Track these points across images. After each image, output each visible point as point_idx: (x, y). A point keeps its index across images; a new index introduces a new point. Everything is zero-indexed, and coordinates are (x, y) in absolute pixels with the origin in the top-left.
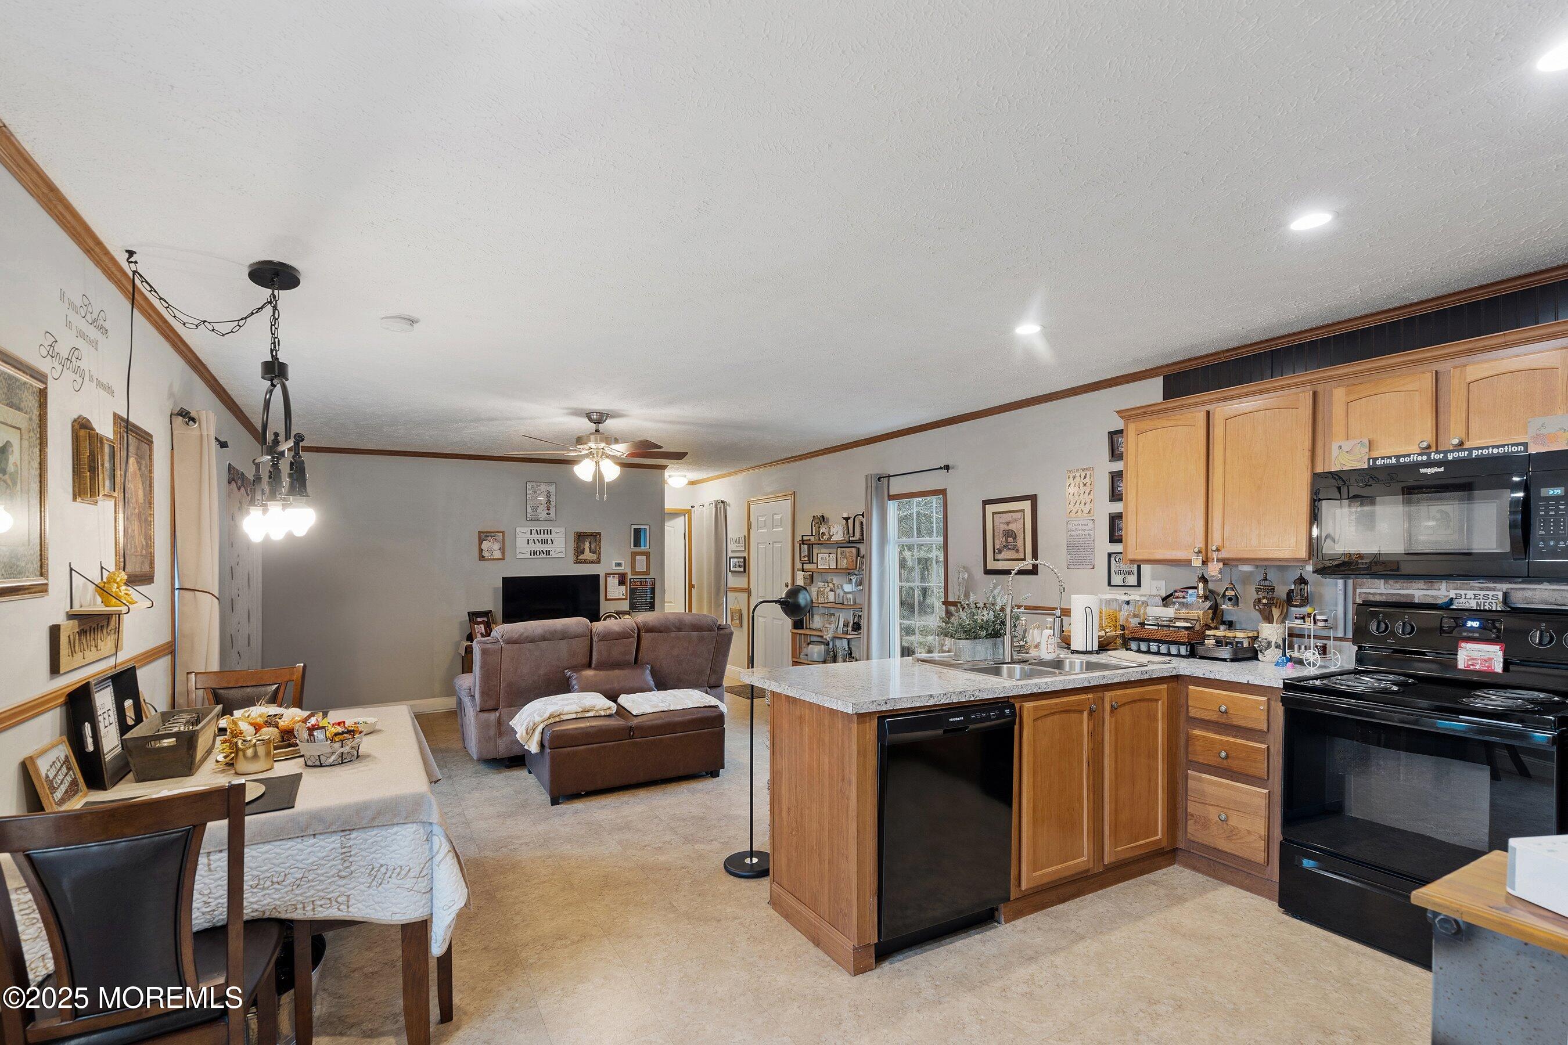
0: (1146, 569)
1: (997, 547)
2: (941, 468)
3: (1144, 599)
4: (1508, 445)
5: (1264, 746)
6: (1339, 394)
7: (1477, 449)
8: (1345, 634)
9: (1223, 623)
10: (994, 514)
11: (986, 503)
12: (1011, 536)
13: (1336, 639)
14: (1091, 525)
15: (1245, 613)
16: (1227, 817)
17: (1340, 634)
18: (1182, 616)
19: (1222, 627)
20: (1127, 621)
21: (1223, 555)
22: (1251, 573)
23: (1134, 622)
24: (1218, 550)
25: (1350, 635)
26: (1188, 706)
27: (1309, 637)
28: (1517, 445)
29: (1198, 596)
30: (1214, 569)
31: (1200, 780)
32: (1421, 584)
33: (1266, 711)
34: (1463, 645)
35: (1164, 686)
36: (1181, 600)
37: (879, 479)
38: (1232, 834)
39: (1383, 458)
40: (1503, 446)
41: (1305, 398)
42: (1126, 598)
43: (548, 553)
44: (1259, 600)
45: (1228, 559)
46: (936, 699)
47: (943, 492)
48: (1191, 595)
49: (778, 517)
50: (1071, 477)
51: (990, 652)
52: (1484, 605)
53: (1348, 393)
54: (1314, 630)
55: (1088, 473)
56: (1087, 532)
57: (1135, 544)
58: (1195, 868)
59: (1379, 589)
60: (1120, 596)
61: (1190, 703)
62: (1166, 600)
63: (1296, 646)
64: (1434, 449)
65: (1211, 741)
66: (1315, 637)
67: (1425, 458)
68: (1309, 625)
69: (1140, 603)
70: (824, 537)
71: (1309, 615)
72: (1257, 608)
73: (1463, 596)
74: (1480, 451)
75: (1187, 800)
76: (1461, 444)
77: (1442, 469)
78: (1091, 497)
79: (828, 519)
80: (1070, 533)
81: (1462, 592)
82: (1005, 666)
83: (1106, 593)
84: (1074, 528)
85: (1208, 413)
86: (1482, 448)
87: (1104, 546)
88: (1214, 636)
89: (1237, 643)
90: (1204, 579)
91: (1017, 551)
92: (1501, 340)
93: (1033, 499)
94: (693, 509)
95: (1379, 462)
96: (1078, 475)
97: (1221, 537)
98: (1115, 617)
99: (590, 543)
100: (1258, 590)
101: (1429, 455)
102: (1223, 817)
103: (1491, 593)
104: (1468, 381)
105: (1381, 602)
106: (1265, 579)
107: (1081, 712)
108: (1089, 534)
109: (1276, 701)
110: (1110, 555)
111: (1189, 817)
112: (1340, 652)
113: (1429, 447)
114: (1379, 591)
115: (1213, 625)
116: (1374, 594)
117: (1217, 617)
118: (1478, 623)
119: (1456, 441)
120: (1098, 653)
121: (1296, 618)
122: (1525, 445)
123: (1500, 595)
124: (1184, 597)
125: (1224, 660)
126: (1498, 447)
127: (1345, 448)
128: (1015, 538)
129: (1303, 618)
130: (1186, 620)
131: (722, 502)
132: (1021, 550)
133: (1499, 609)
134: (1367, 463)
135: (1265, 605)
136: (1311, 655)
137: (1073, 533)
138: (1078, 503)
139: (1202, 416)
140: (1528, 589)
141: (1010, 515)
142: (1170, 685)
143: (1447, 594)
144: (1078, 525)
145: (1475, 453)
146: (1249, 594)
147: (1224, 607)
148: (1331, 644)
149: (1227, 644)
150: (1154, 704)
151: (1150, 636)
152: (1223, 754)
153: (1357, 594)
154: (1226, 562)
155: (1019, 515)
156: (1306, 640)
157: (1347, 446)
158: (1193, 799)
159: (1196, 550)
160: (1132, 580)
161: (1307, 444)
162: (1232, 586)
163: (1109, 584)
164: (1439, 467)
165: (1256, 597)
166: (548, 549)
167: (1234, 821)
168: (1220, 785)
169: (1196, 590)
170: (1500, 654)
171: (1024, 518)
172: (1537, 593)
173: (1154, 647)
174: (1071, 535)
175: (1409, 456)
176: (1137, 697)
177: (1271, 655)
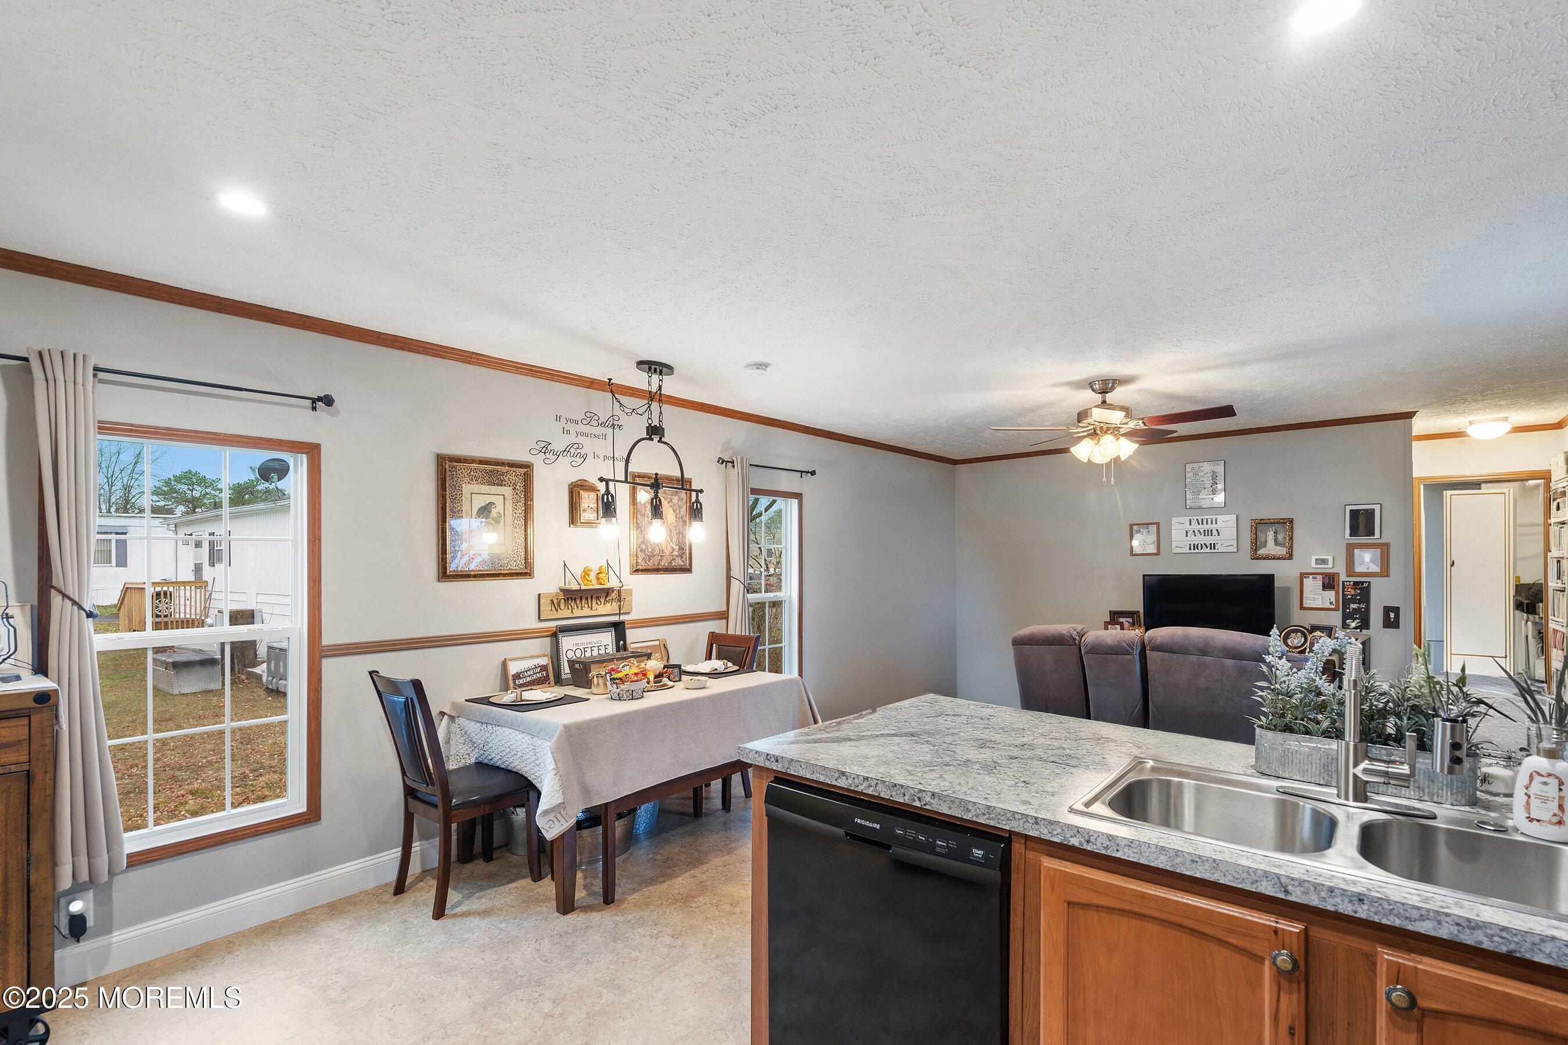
43: (1213, 546)
99: (1276, 533)
166: (1212, 542)
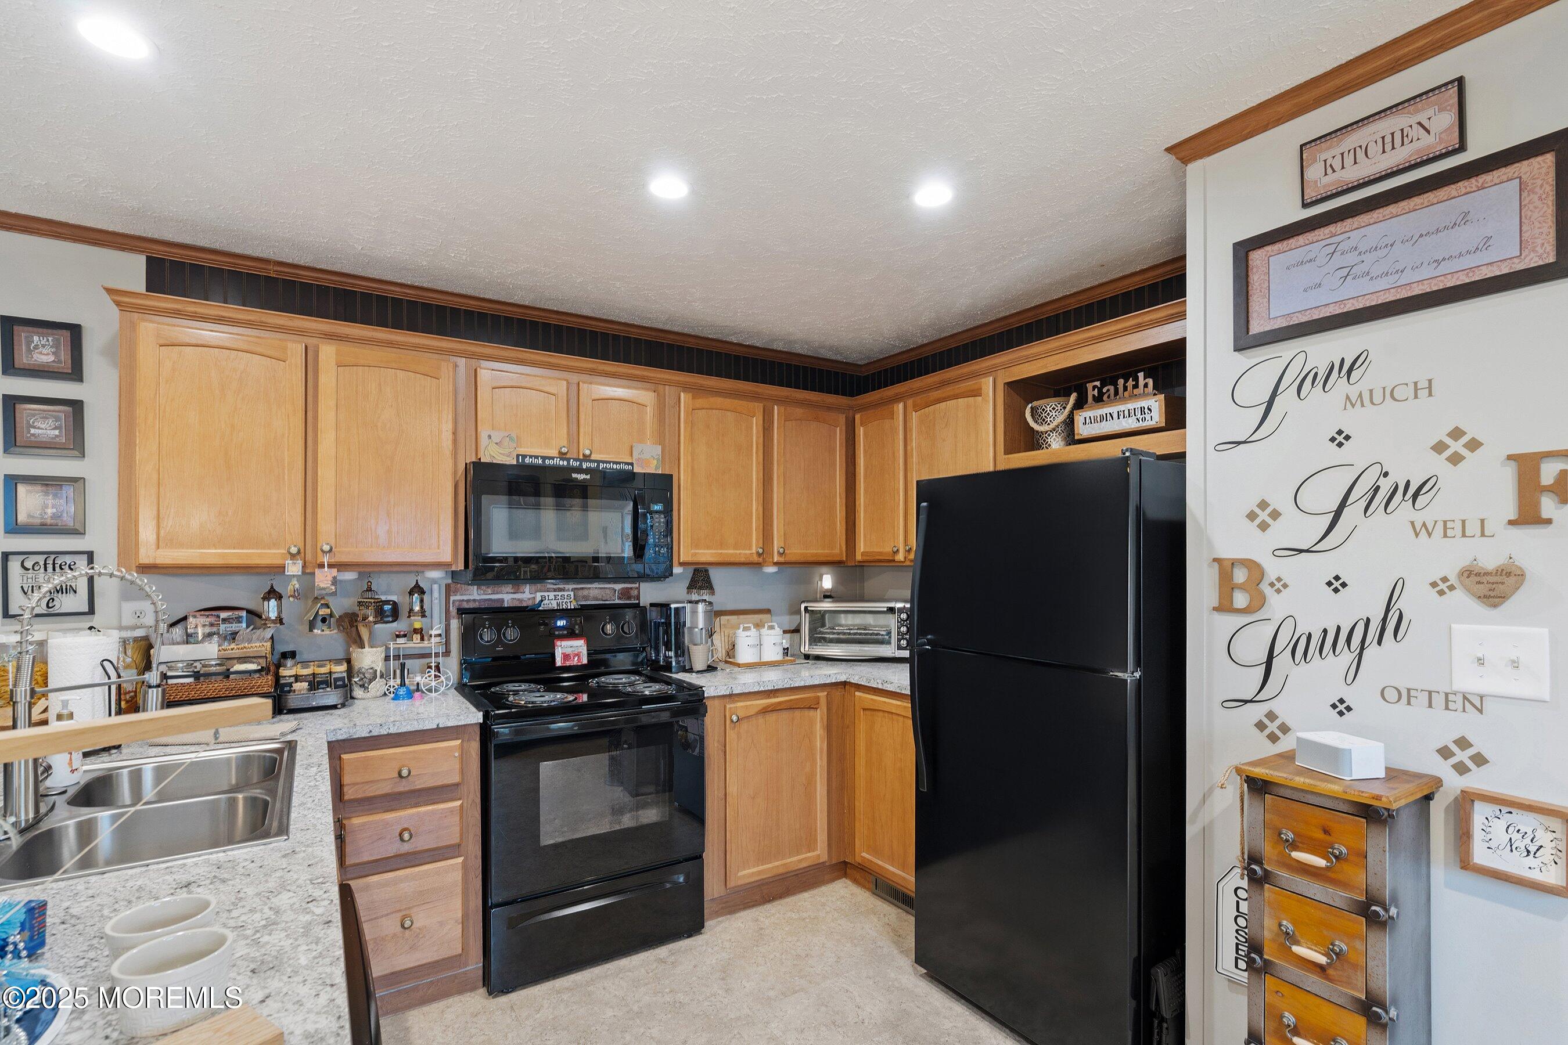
4: (623, 463)
5: (456, 804)
7: (602, 462)
16: (412, 922)
24: (330, 551)
28: (627, 464)
30: (324, 578)
32: (509, 588)
33: (461, 757)
34: (558, 643)
38: (419, 939)
39: (531, 457)
40: (619, 463)
45: (340, 564)
52: (562, 605)
59: (473, 595)
64: (568, 456)
67: (566, 463)
71: (417, 631)
73: (547, 597)
74: (605, 464)
77: (588, 477)
81: (546, 594)
86: (607, 462)
90: (275, 595)
92: (590, 366)
95: (527, 460)
100: (361, 604)
101: (568, 460)
102: (407, 923)
103: (566, 593)
104: (593, 398)
105: (474, 609)
106: (369, 589)
110: (7, 557)
113: (563, 453)
114: (472, 598)
116: (468, 601)
118: (565, 622)
121: (397, 636)
122: (632, 464)
123: (572, 594)
126: (616, 463)
127: (494, 439)
133: (573, 607)
134: (515, 459)
140: (585, 588)
143: (533, 596)
145: (601, 466)
153: (451, 602)
154: (341, 567)
157: (495, 436)
159: (293, 550)
160: (74, 603)
163: (6, 615)
164: (584, 474)
167: (420, 922)
170: (584, 647)
175: (553, 458)
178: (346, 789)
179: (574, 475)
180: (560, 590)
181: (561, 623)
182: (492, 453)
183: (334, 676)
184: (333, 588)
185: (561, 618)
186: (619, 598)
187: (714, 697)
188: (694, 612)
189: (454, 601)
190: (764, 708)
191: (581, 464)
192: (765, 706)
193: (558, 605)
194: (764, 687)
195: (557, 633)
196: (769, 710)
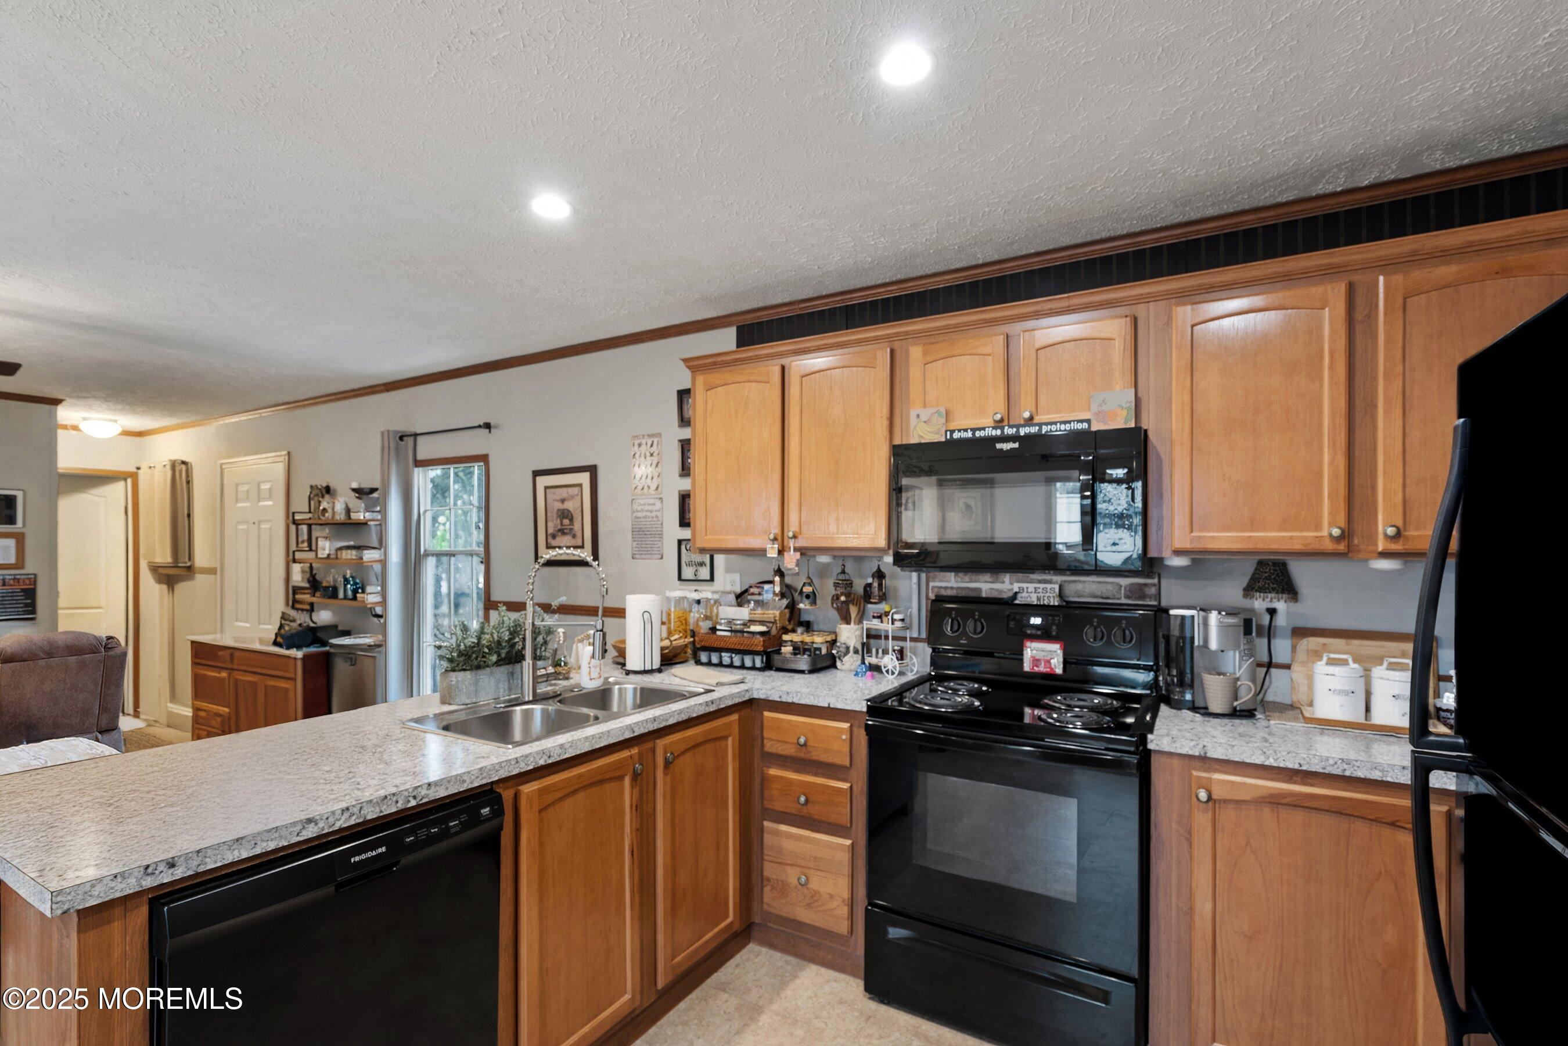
0: (719, 559)
1: (551, 531)
2: (480, 426)
3: (716, 596)
4: (1074, 421)
5: (845, 786)
6: (916, 352)
7: (1047, 424)
8: (919, 634)
9: (801, 624)
10: (546, 488)
11: (536, 474)
12: (567, 517)
13: (913, 639)
14: (658, 505)
15: (821, 613)
16: (807, 879)
17: (915, 635)
18: (757, 617)
19: (800, 630)
20: (697, 625)
21: (801, 543)
22: (828, 564)
23: (705, 626)
24: (795, 537)
25: (924, 635)
26: (763, 738)
27: (887, 638)
28: (1082, 421)
29: (775, 594)
30: (791, 560)
31: (777, 833)
32: (987, 577)
33: (848, 741)
34: (1028, 644)
35: (735, 717)
36: (757, 597)
37: (401, 438)
38: (813, 900)
39: (959, 431)
40: (1069, 422)
41: (883, 357)
42: (696, 596)
44: (838, 597)
45: (806, 548)
46: (321, 824)
47: (484, 458)
48: (767, 591)
49: (265, 486)
50: (636, 444)
51: (503, 686)
52: (1042, 600)
53: (925, 353)
54: (892, 631)
55: (655, 440)
56: (654, 514)
57: (704, 528)
58: (772, 946)
59: (951, 583)
60: (690, 593)
61: (766, 734)
62: (741, 598)
63: (874, 650)
64: (1006, 423)
65: (790, 782)
66: (894, 638)
67: (999, 432)
68: (886, 626)
69: (712, 602)
70: (327, 515)
71: (887, 614)
72: (835, 605)
73: (1026, 590)
74: (1049, 427)
75: (763, 859)
76: (1031, 418)
77: (1016, 445)
78: (659, 469)
79: (335, 491)
80: (635, 514)
81: (1024, 585)
82: (518, 708)
83: (674, 590)
84: (640, 508)
85: (783, 368)
86: (1051, 424)
87: (674, 532)
88: (791, 641)
89: (816, 649)
90: (780, 572)
91: (574, 536)
92: (1064, 304)
93: (593, 470)
94: (139, 471)
95: (956, 435)
96: (644, 442)
97: (797, 521)
98: (686, 619)
100: (836, 585)
101: (1002, 429)
102: (803, 879)
103: (1049, 586)
104: (1037, 346)
105: (951, 597)
106: (843, 572)
107: (621, 778)
108: (657, 517)
109: (859, 727)
110: (680, 542)
111: (765, 883)
112: (915, 654)
113: (1002, 420)
114: (950, 585)
115: (790, 627)
116: (946, 588)
117: (795, 619)
118: (1041, 620)
119: (1027, 415)
120: (659, 671)
121: (874, 617)
122: (1088, 421)
123: (1057, 587)
124: (760, 594)
125: (802, 672)
126: (1065, 423)
127: (923, 418)
128: (571, 520)
129: (880, 617)
130: (762, 623)
131: (183, 463)
132: (579, 534)
133: (1056, 604)
134: (944, 436)
135: (843, 602)
136: (889, 661)
137: (639, 514)
138: (644, 478)
139: (777, 370)
140: (1079, 581)
141: (565, 490)
142: (743, 713)
143: (1010, 587)
144: (644, 504)
145: (1045, 429)
146: (827, 589)
147: (801, 606)
148: (908, 644)
149: (805, 650)
150: (723, 743)
151: (722, 645)
152: (803, 799)
153: (930, 589)
154: (804, 551)
155: (576, 490)
156: (883, 641)
157: (925, 414)
158: (769, 858)
159: (772, 537)
160: (705, 573)
161: (886, 411)
162: (809, 581)
163: (680, 578)
164: (1014, 442)
165: (834, 592)
167: (814, 885)
168: (799, 838)
169: (772, 585)
170: (1060, 653)
171: (582, 495)
172: (1087, 585)
173: (726, 658)
174: (637, 517)
175: (984, 429)
176: (700, 739)
177: (849, 663)
178: (765, 741)
179: (999, 446)
180: (1045, 582)
181: (1036, 621)
182: (921, 434)
183: (815, 646)
184: (797, 568)
185: (1036, 615)
186: (1127, 597)
187: (1171, 754)
188: (1206, 624)
189: (933, 587)
190: (1271, 796)
191: (1018, 431)
192: (1273, 792)
193: (1039, 599)
194: (1275, 760)
195: (1029, 632)
196: (1285, 801)
